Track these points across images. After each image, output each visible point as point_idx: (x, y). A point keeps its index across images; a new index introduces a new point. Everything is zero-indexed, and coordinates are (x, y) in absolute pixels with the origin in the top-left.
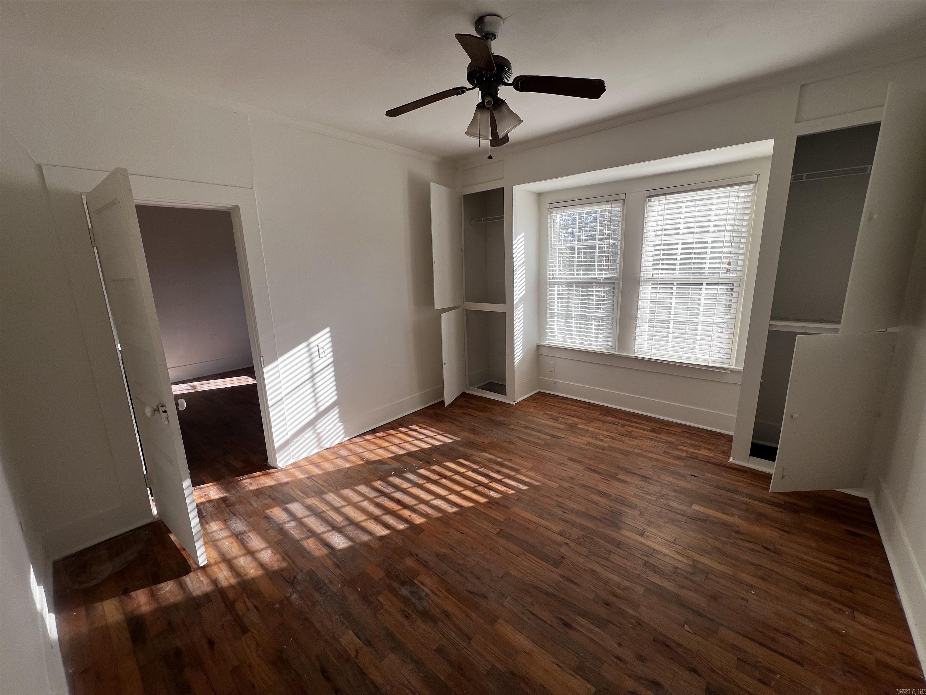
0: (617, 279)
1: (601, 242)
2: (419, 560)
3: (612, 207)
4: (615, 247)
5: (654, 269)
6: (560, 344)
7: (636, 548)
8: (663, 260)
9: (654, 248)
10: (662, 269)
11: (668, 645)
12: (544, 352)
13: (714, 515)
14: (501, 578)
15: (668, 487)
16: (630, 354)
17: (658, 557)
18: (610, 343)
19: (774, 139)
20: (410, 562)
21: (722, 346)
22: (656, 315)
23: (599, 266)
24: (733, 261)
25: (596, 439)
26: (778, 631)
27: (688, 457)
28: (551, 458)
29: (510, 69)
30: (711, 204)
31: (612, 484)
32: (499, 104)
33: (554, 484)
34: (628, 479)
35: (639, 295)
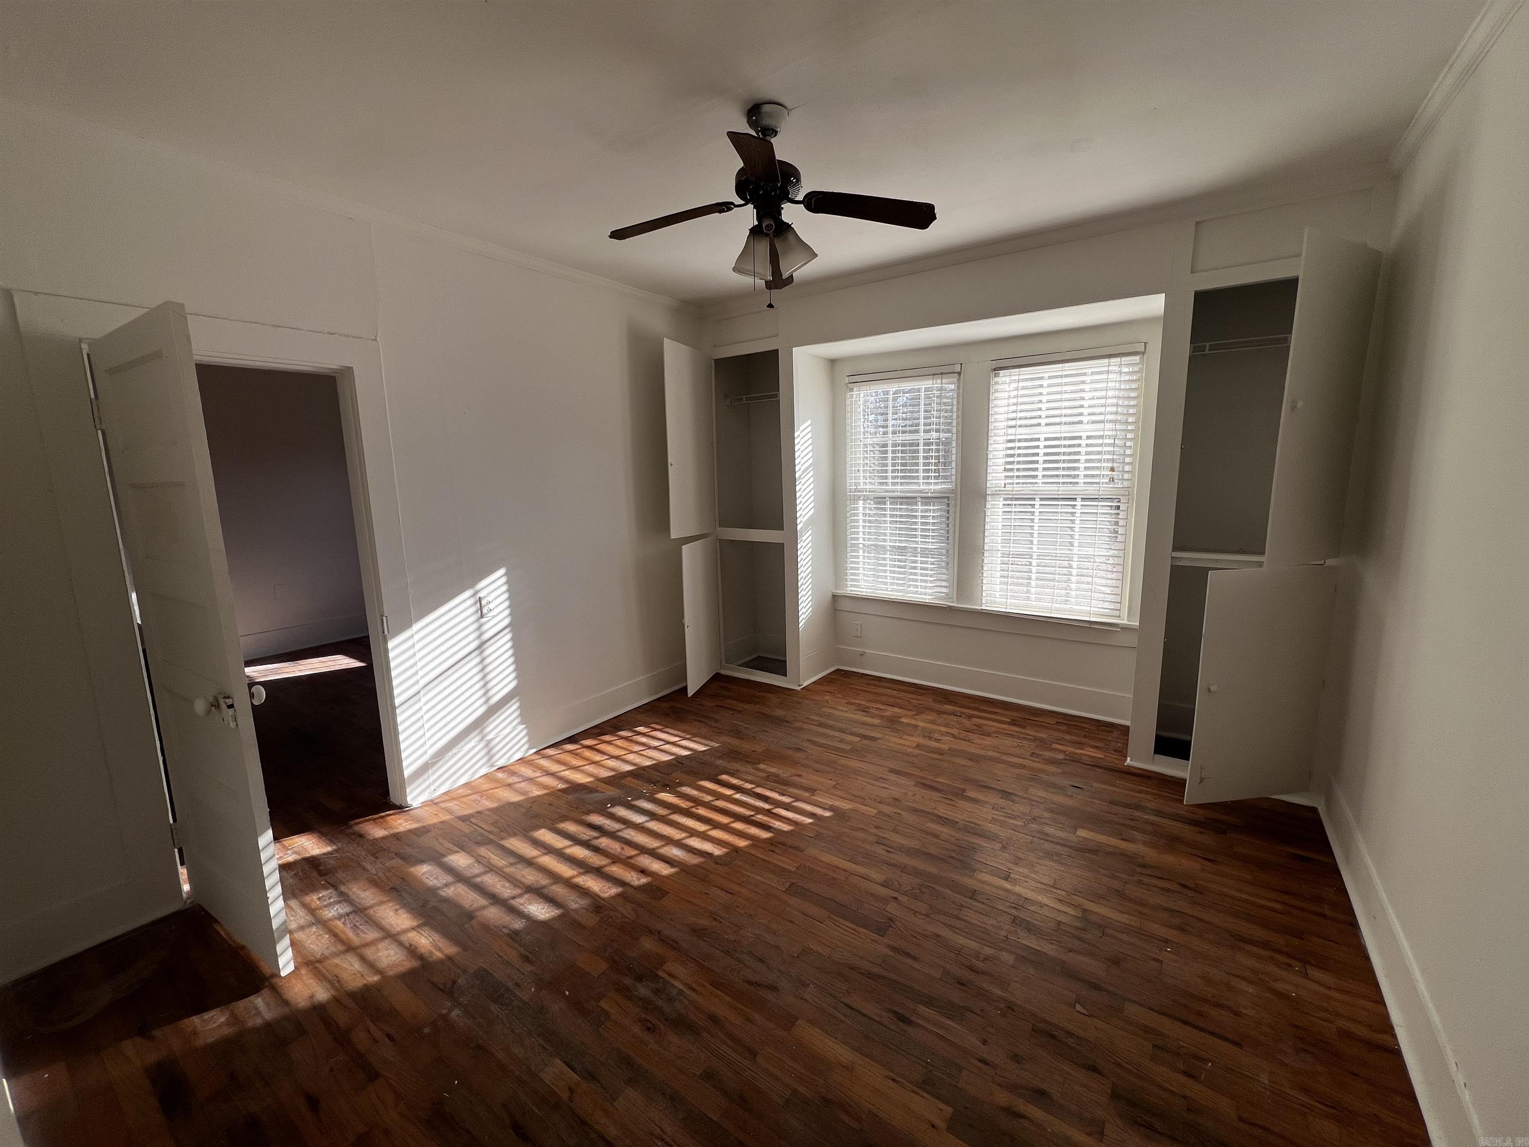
0: (953, 491)
1: (928, 436)
2: (662, 940)
3: (942, 384)
4: (947, 443)
5: (1007, 477)
6: (869, 592)
7: (999, 898)
8: (1019, 463)
9: (1004, 446)
10: (1018, 477)
11: (1054, 1035)
12: (845, 605)
13: (1109, 843)
14: (798, 956)
15: (1041, 805)
16: (974, 605)
17: (1032, 908)
18: (944, 590)
19: (1164, 294)
20: (648, 944)
21: (1108, 592)
22: (1011, 545)
23: (925, 471)
24: (1118, 465)
25: (930, 738)
26: (1205, 1001)
27: (1066, 759)
28: (861, 770)
29: (798, 180)
30: (1083, 382)
31: (957, 805)
32: (784, 229)
33: (869, 809)
34: (980, 796)
35: (985, 515)
